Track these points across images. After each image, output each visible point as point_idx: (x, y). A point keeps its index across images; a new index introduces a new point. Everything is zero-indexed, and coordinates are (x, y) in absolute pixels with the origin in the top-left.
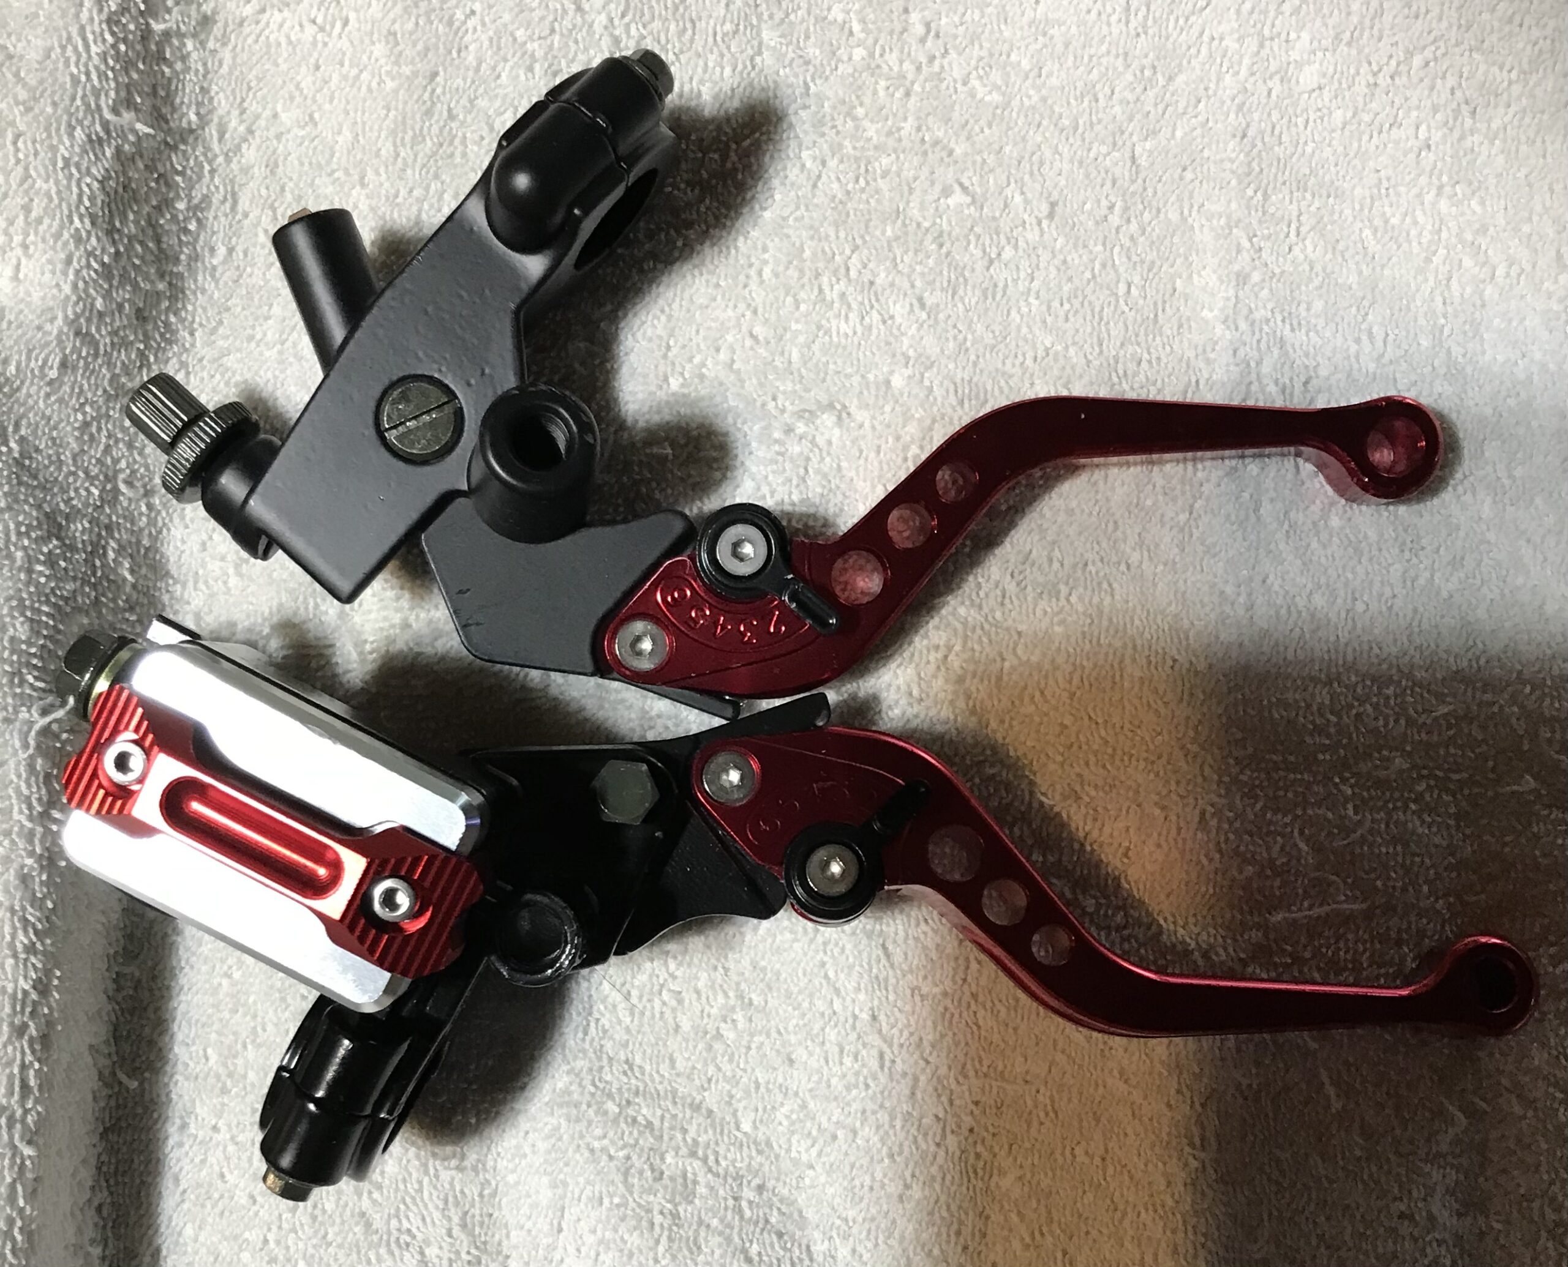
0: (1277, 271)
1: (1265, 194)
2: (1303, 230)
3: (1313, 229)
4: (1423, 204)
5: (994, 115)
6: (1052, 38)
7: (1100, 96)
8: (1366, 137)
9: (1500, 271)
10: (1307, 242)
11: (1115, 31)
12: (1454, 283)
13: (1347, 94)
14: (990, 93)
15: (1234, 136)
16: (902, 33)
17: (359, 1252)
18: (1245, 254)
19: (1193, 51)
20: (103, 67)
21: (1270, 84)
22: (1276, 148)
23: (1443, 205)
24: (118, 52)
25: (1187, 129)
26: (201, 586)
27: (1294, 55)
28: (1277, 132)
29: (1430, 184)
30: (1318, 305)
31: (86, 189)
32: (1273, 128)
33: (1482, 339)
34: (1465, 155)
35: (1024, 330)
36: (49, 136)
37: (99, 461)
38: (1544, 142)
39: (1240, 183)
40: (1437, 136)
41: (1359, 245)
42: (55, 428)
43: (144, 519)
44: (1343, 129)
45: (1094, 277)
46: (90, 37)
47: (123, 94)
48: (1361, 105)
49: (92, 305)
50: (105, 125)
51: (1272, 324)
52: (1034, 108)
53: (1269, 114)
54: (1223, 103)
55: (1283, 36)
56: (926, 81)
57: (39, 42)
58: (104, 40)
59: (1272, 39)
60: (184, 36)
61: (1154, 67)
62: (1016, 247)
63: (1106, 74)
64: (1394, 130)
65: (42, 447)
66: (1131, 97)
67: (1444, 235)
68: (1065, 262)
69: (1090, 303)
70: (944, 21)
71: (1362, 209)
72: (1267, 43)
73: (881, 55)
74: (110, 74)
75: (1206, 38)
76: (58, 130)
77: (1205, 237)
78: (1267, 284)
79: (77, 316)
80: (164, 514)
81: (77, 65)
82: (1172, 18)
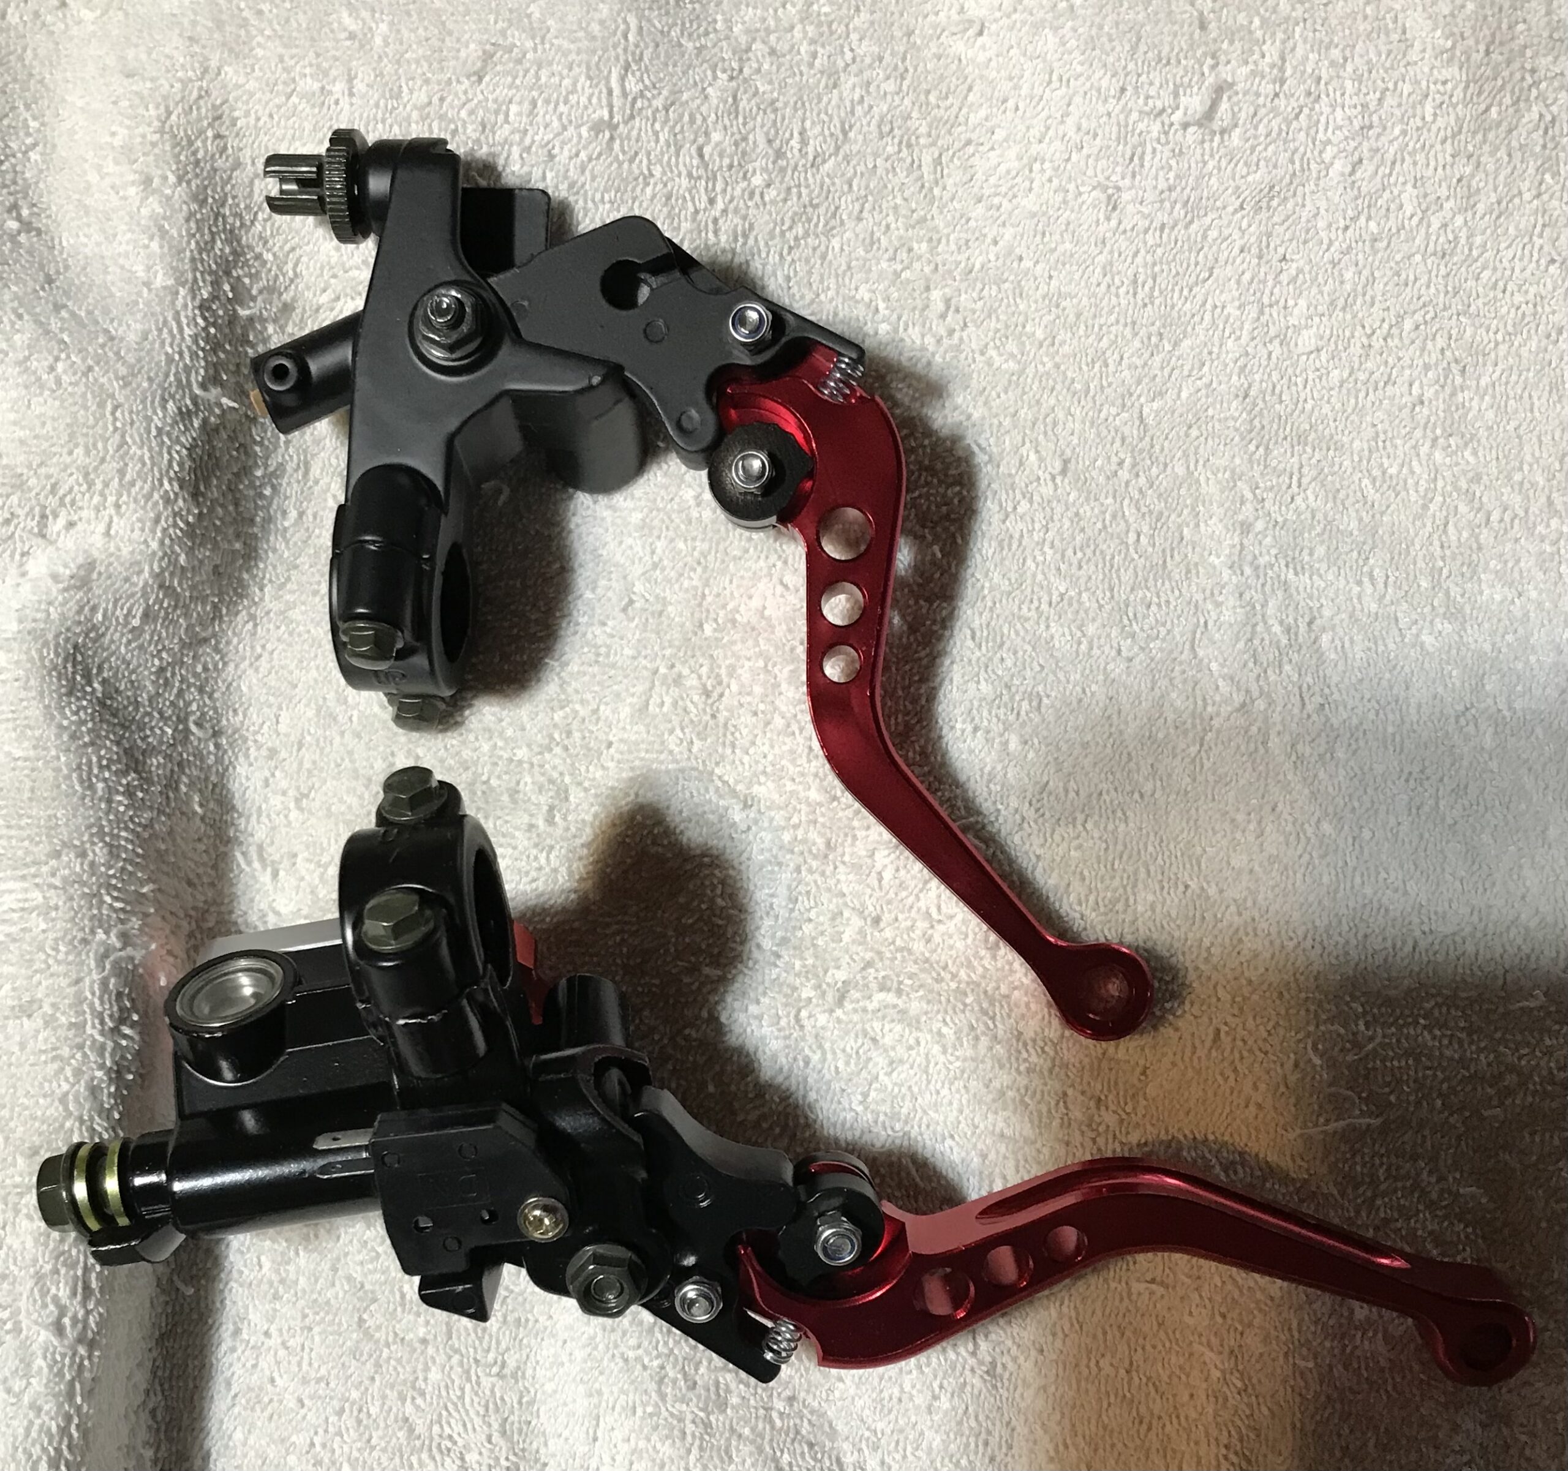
0: (1280, 519)
1: (1267, 448)
2: (1305, 481)
3: (1314, 479)
4: (1418, 455)
5: (1010, 381)
6: (1064, 309)
7: (1110, 361)
8: (1362, 395)
9: (1495, 517)
10: (1309, 492)
11: (1123, 302)
12: (1451, 528)
13: (1343, 355)
14: (1006, 361)
15: (1237, 396)
16: (923, 310)
17: (402, 1457)
18: (1248, 505)
19: (1197, 319)
20: (194, 348)
21: (1270, 347)
22: (1277, 406)
23: (1438, 456)
24: (208, 333)
25: (1192, 390)
26: (264, 819)
27: (1293, 321)
28: (1277, 391)
29: (1424, 436)
30: (1321, 551)
31: (176, 456)
32: (1274, 387)
33: (1480, 580)
34: (1457, 409)
35: (1040, 577)
36: (145, 408)
37: (172, 702)
38: (1530, 397)
39: (1242, 439)
40: (1429, 394)
41: (1359, 494)
42: (133, 672)
43: (212, 757)
44: (1341, 386)
45: (1105, 527)
46: (184, 321)
47: (211, 372)
48: (1356, 366)
49: (176, 560)
50: (195, 399)
51: (1276, 568)
52: (1048, 373)
53: (1270, 375)
54: (1226, 365)
55: (1282, 301)
56: (945, 352)
57: (139, 326)
58: (196, 324)
59: (1271, 306)
60: (266, 320)
61: (1161, 335)
62: (1031, 501)
63: (1115, 342)
64: (1389, 388)
65: (122, 688)
66: (1139, 362)
67: (1440, 483)
68: (1077, 514)
69: (1102, 552)
70: (963, 296)
71: (1360, 460)
72: (1267, 310)
73: (905, 330)
74: (201, 354)
75: (1208, 306)
76: (153, 402)
77: (1210, 489)
78: (1270, 532)
79: (163, 571)
80: (230, 753)
81: (171, 345)
82: (1177, 289)
